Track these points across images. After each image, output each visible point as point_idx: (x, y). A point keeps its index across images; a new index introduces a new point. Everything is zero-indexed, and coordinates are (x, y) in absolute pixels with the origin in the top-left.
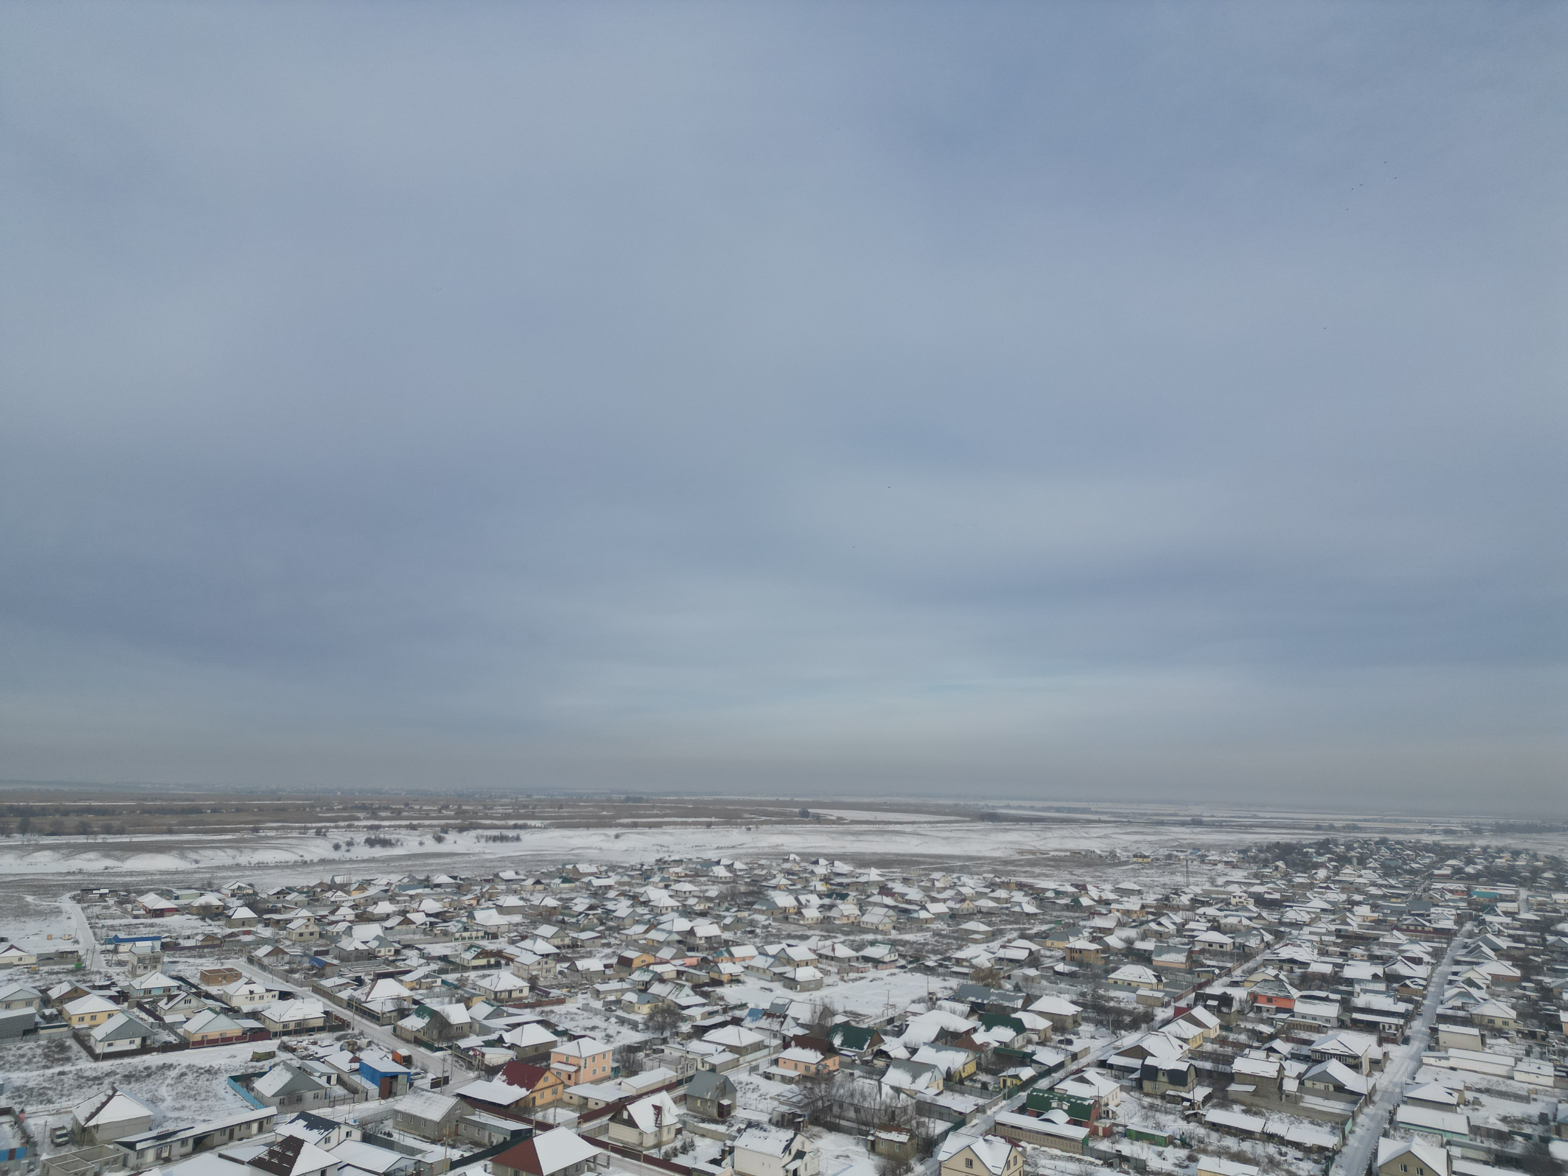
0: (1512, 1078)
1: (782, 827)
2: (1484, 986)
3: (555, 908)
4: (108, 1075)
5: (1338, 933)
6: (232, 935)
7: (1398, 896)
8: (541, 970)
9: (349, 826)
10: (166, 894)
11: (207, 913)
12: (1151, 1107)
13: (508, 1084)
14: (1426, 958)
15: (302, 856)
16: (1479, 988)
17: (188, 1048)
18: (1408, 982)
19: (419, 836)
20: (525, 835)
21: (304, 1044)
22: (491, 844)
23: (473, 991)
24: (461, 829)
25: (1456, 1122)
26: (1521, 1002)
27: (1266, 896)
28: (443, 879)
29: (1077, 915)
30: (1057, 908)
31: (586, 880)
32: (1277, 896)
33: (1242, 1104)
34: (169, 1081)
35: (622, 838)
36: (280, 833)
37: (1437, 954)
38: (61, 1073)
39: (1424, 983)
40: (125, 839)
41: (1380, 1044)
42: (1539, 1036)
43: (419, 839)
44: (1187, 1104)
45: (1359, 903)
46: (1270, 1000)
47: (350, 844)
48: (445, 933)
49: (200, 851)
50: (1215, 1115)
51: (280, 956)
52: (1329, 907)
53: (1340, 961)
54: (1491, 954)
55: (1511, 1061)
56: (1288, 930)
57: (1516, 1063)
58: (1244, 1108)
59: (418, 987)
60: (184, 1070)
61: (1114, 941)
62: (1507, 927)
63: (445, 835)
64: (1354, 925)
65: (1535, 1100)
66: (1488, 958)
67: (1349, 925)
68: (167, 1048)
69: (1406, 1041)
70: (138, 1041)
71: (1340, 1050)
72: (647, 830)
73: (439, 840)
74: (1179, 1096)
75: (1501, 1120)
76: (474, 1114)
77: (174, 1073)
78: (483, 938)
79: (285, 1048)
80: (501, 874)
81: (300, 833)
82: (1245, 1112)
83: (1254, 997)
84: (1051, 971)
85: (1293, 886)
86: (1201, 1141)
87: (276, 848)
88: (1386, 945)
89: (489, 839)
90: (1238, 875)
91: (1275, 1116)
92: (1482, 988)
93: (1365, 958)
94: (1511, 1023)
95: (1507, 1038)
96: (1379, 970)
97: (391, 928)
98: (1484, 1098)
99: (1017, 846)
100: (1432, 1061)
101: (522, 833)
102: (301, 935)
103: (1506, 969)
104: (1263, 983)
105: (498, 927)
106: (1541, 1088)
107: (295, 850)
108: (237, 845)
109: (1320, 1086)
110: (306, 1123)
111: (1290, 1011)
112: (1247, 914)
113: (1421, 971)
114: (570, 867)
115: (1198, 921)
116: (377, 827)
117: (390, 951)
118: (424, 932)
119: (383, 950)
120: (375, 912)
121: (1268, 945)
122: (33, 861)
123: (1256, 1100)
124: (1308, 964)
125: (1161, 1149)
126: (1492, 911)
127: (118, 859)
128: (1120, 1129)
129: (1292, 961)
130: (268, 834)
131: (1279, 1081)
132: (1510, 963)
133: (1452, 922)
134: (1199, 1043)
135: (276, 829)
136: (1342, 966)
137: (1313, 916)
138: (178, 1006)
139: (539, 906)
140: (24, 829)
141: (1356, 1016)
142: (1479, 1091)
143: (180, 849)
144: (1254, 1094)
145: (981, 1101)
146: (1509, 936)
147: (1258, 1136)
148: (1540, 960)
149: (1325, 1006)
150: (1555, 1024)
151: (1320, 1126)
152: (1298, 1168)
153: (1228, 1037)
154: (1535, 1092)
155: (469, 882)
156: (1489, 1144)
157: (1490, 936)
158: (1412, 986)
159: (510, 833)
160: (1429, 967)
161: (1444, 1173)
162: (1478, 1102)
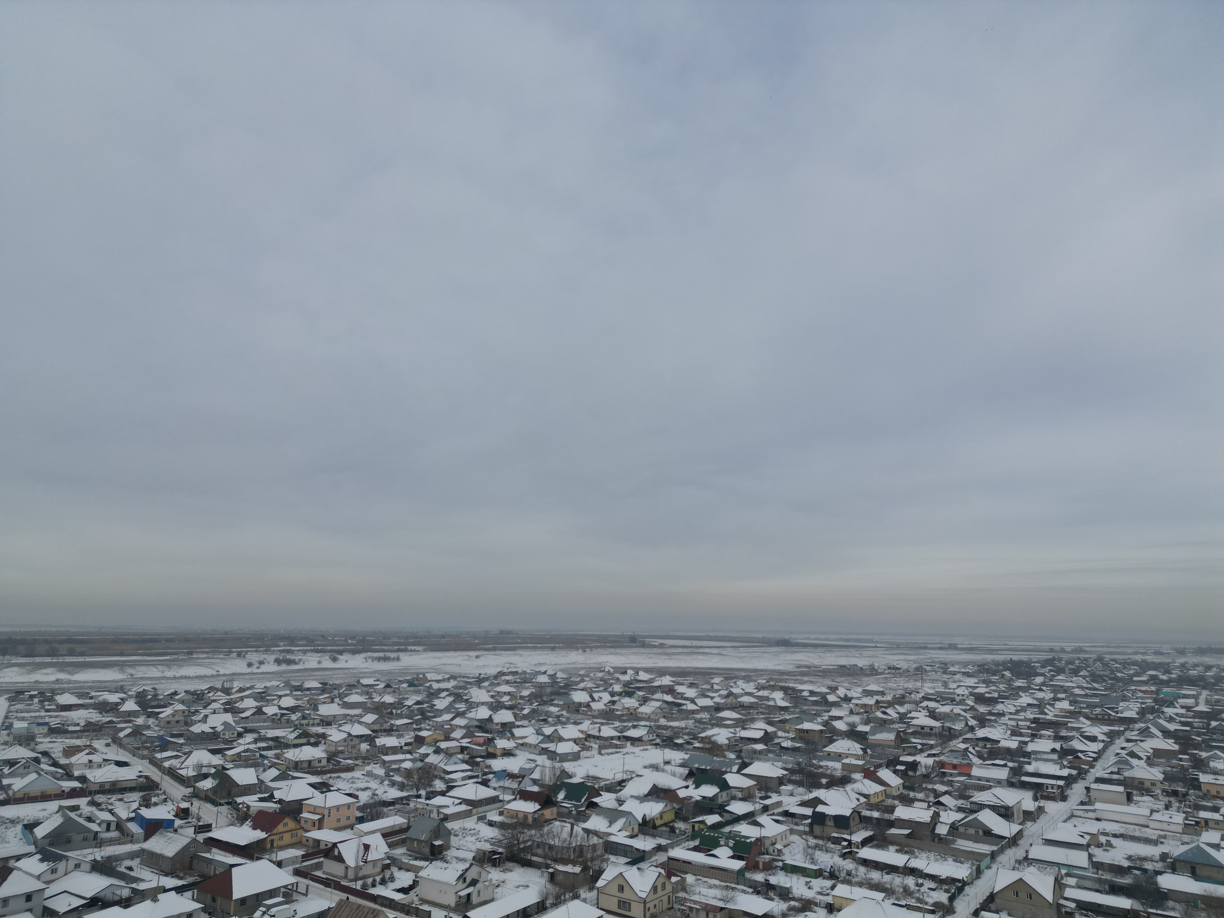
0: (1147, 827)
1: (613, 650)
2: (1145, 758)
3: (391, 704)
5: (1035, 721)
6: (111, 722)
7: (1095, 695)
8: (347, 746)
9: (266, 651)
10: (80, 696)
11: (104, 707)
12: (816, 847)
13: (252, 828)
14: (1101, 737)
15: (218, 671)
16: (1140, 758)
17: (9, 804)
18: (1080, 755)
19: (320, 657)
20: (404, 656)
22: (376, 662)
23: (276, 761)
24: (354, 652)
25: (1080, 859)
26: (1175, 770)
27: (987, 695)
28: (315, 684)
29: (822, 708)
30: (808, 703)
31: (428, 685)
32: (996, 695)
33: (897, 845)
35: (482, 658)
36: (210, 655)
37: (1112, 736)
39: (1094, 755)
40: (80, 659)
41: (1036, 799)
42: (1180, 795)
43: (319, 659)
44: (845, 843)
45: (1059, 700)
46: (955, 767)
47: (261, 663)
48: (288, 721)
49: (136, 668)
50: (867, 853)
51: (138, 737)
52: (1035, 702)
53: (1027, 739)
54: (1159, 734)
55: (1147, 813)
56: (993, 718)
57: (1151, 814)
58: (898, 848)
59: (238, 759)
61: (840, 726)
62: (1182, 716)
63: (340, 657)
64: (1050, 716)
65: (1162, 843)
66: (1152, 736)
67: (1046, 714)
69: (1064, 798)
71: (994, 801)
72: (503, 652)
73: (335, 660)
74: (842, 838)
75: (1126, 859)
76: (209, 851)
78: (318, 725)
79: (92, 803)
80: (363, 682)
81: (225, 655)
82: (897, 851)
83: (942, 765)
84: (778, 747)
85: (1013, 688)
86: (849, 874)
87: (198, 665)
88: (1073, 729)
89: (374, 659)
90: (971, 682)
91: (924, 855)
92: (1142, 759)
93: (1052, 738)
94: (1158, 784)
95: (1152, 796)
96: (1057, 746)
97: (247, 718)
98: (1114, 841)
99: (798, 662)
100: (1081, 813)
101: (402, 655)
102: (169, 722)
103: (1170, 745)
104: (950, 753)
105: (335, 716)
106: (1167, 833)
107: (213, 667)
108: (170, 664)
109: (972, 831)
110: (40, 857)
111: (969, 775)
112: (964, 707)
113: (1095, 747)
114: (421, 676)
115: (920, 711)
116: (289, 651)
117: (233, 734)
118: (273, 721)
119: (227, 733)
120: (240, 707)
121: (972, 729)
123: (911, 841)
124: (999, 742)
125: (808, 880)
126: (1171, 704)
128: (780, 864)
129: (986, 739)
130: (200, 656)
131: (932, 826)
132: (1173, 741)
133: (1134, 713)
134: (880, 799)
135: (207, 653)
136: (1026, 743)
137: (1019, 708)
138: (17, 771)
139: (378, 702)
141: (1025, 779)
142: (1115, 836)
143: (121, 666)
144: (908, 836)
145: (663, 842)
146: (1181, 722)
147: (901, 870)
148: (1200, 739)
149: (998, 771)
150: (1195, 784)
151: (961, 863)
152: (928, 896)
153: (908, 795)
154: (1165, 837)
155: (335, 687)
156: (1107, 876)
157: (1162, 721)
158: (1083, 758)
159: (392, 655)
160: (1103, 744)
161: (1049, 897)
162: (1109, 844)
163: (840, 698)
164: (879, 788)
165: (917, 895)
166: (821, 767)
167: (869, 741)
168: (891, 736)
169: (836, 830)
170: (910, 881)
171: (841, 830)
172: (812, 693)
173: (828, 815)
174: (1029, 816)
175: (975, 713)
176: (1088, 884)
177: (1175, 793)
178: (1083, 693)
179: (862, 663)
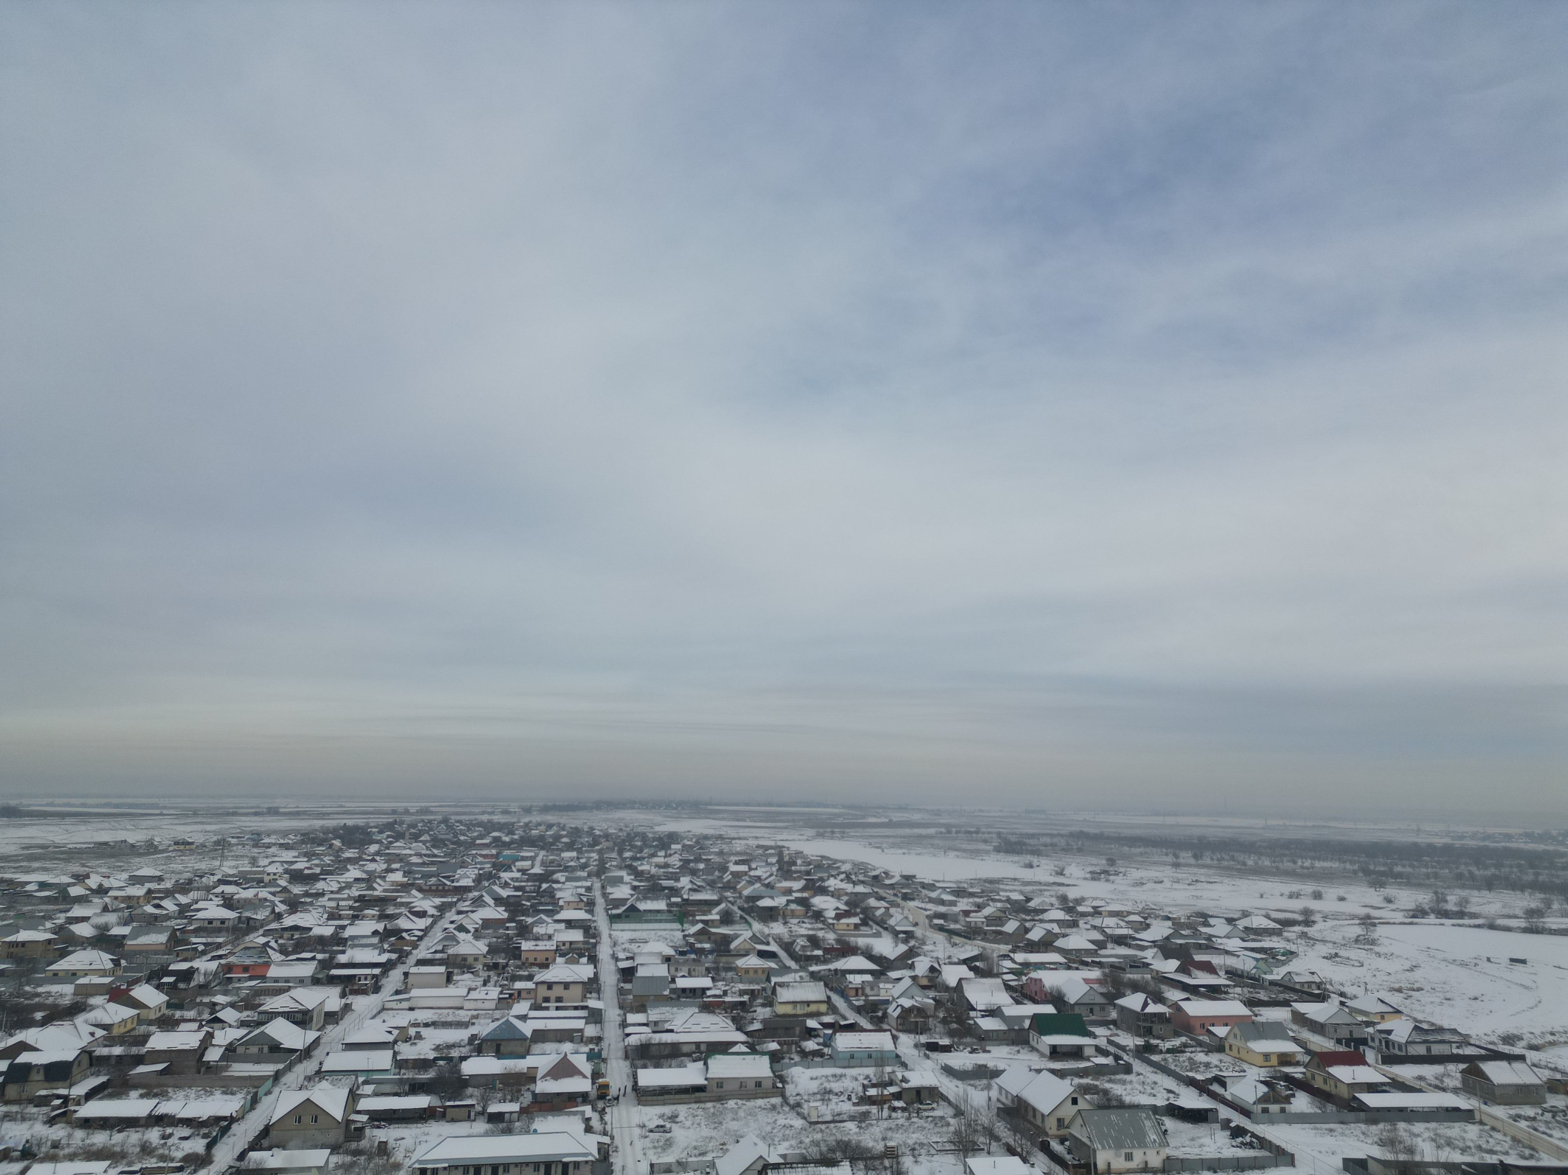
0: (462, 1008)
2: (472, 930)
5: (360, 899)
7: (433, 863)
14: (432, 911)
16: (468, 931)
18: (404, 935)
25: (382, 1060)
26: (500, 940)
27: (307, 872)
32: (318, 870)
33: (143, 1087)
37: (443, 909)
39: (420, 933)
41: (343, 995)
42: (500, 967)
44: (58, 1102)
45: (392, 871)
46: (246, 969)
50: (92, 1109)
52: (364, 876)
53: (346, 922)
54: (491, 902)
55: (464, 992)
56: (309, 900)
57: (468, 993)
58: (144, 1091)
61: (83, 930)
62: (517, 880)
64: (379, 891)
65: (473, 1024)
66: (484, 905)
67: (375, 889)
69: (377, 989)
71: (292, 1006)
74: (53, 1095)
75: (434, 1050)
82: (142, 1096)
83: (229, 968)
85: (340, 861)
86: (56, 1145)
88: (402, 904)
90: (288, 856)
91: (181, 1094)
92: (470, 932)
93: (376, 918)
94: (481, 959)
95: (472, 973)
96: (380, 927)
98: (424, 1032)
99: (26, 841)
100: (393, 1005)
103: (500, 913)
104: (242, 952)
106: (480, 1012)
109: (254, 1050)
111: (263, 978)
112: (272, 890)
113: (422, 923)
115: (211, 900)
121: (279, 917)
123: (165, 1079)
124: (311, 929)
126: (508, 868)
129: (295, 928)
131: (199, 1052)
132: (504, 908)
133: (470, 880)
134: (129, 1027)
136: (343, 927)
137: (343, 885)
141: (334, 972)
142: (426, 1025)
144: (162, 1072)
146: (514, 887)
147: (142, 1122)
148: (529, 904)
149: (303, 966)
150: (516, 953)
151: (233, 1094)
152: (177, 1149)
153: (173, 1015)
154: (476, 1017)
156: (409, 1074)
157: (496, 888)
158: (408, 938)
160: (431, 919)
161: (338, 1114)
162: (419, 1036)
163: (90, 889)
164: (127, 1012)
165: (161, 1151)
166: (38, 995)
167: (126, 948)
168: (162, 938)
169: (46, 1085)
170: (153, 1135)
171: (55, 1084)
172: (43, 886)
173: (36, 1065)
174: (332, 1018)
175: (287, 895)
176: (387, 1088)
177: (495, 966)
178: (420, 861)
179: (134, 837)
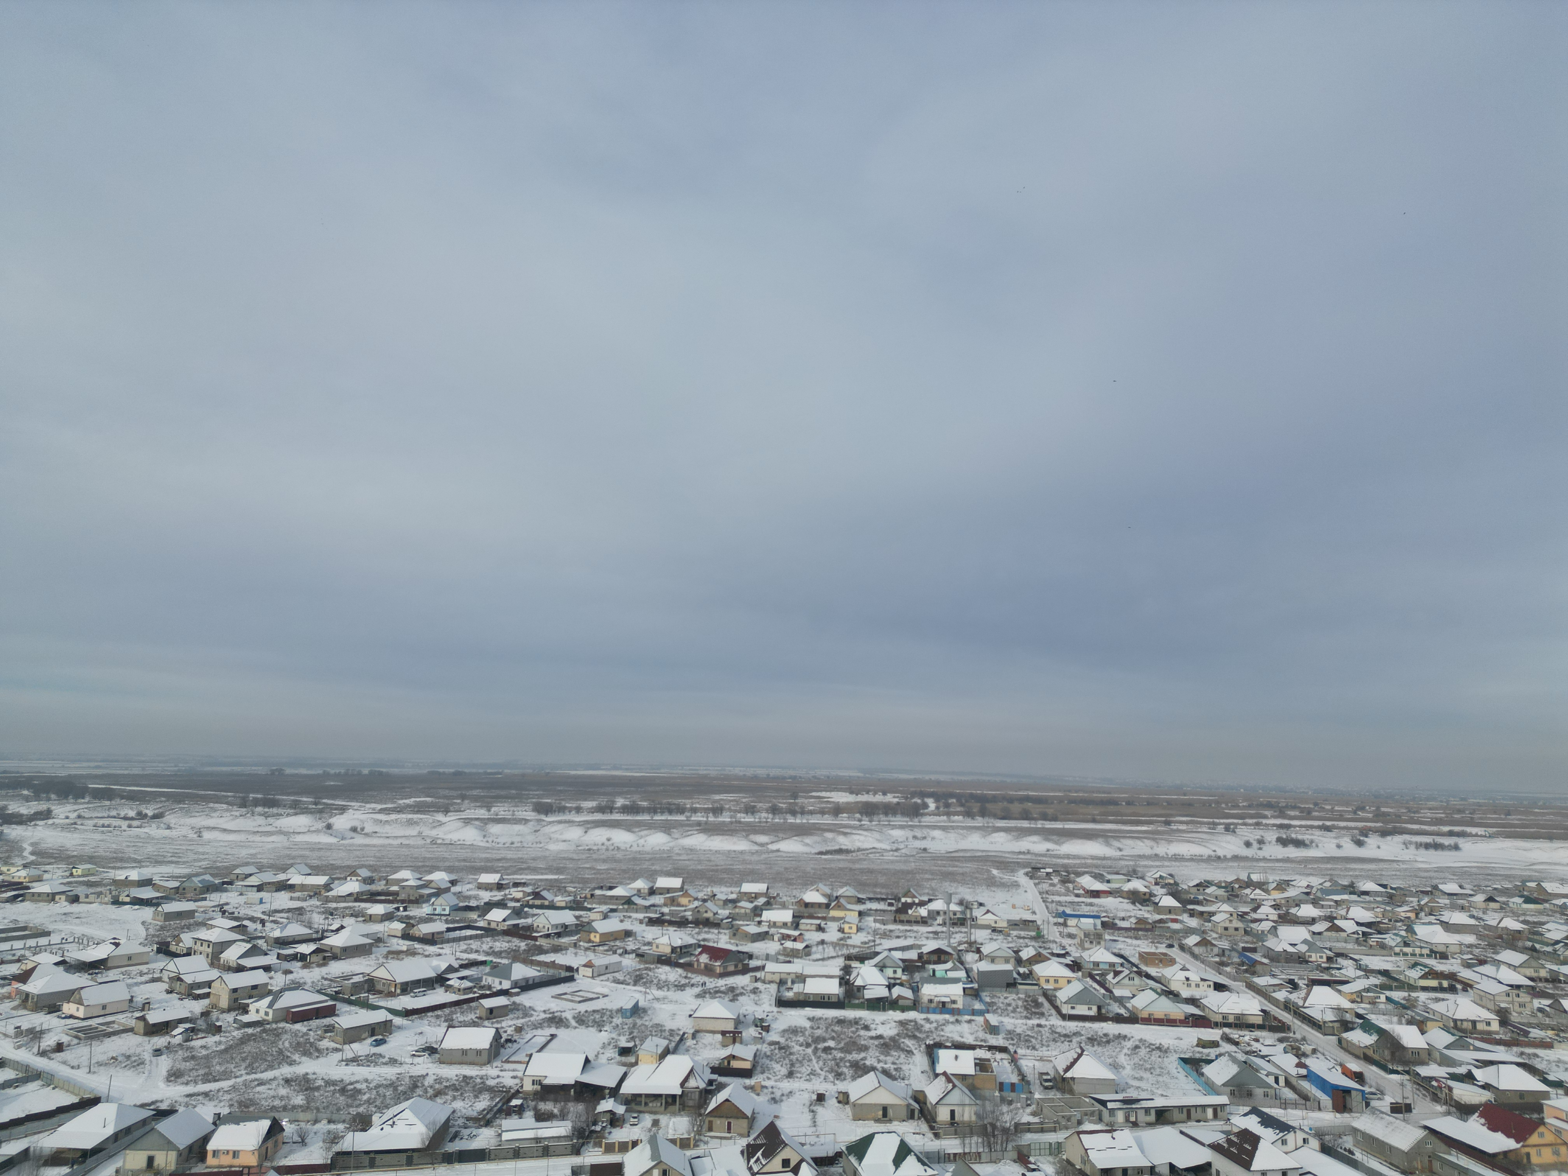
3: (1519, 932)
4: (1075, 1034)
6: (1161, 921)
8: (1512, 1002)
9: (1258, 824)
10: (1098, 877)
11: (1136, 897)
13: (1489, 1128)
15: (1215, 851)
17: (1138, 1023)
19: (1335, 838)
20: (1466, 845)
21: (1247, 1038)
22: (1422, 851)
23: (1427, 1015)
24: (1384, 833)
28: (1370, 886)
31: (1558, 902)
34: (1125, 1051)
36: (1190, 827)
38: (1039, 1026)
40: (1058, 825)
43: (1336, 841)
47: (1261, 842)
48: (1382, 946)
49: (1122, 840)
51: (1209, 948)
59: (1359, 1000)
60: (1137, 1043)
63: (1366, 839)
68: (1119, 1019)
70: (1095, 1008)
73: (1360, 844)
76: (1450, 1154)
77: (1129, 1044)
78: (1429, 956)
79: (1227, 1039)
80: (1441, 887)
81: (1210, 828)
87: (1189, 842)
89: (1419, 846)
97: (1320, 934)
101: (1461, 841)
102: (1226, 929)
105: (1447, 946)
107: (1207, 845)
108: (1153, 836)
110: (1259, 1120)
114: (1533, 885)
116: (1288, 827)
117: (1321, 957)
118: (1357, 941)
119: (1313, 955)
120: (1299, 914)
122: (993, 840)
127: (1056, 843)
130: (1180, 828)
135: (1186, 823)
138: (1123, 981)
139: (1497, 927)
140: (983, 813)
143: (1104, 837)
155: (1402, 892)
159: (1447, 841)
